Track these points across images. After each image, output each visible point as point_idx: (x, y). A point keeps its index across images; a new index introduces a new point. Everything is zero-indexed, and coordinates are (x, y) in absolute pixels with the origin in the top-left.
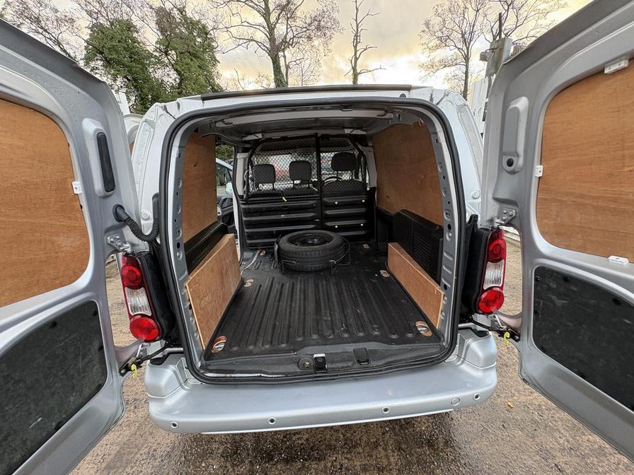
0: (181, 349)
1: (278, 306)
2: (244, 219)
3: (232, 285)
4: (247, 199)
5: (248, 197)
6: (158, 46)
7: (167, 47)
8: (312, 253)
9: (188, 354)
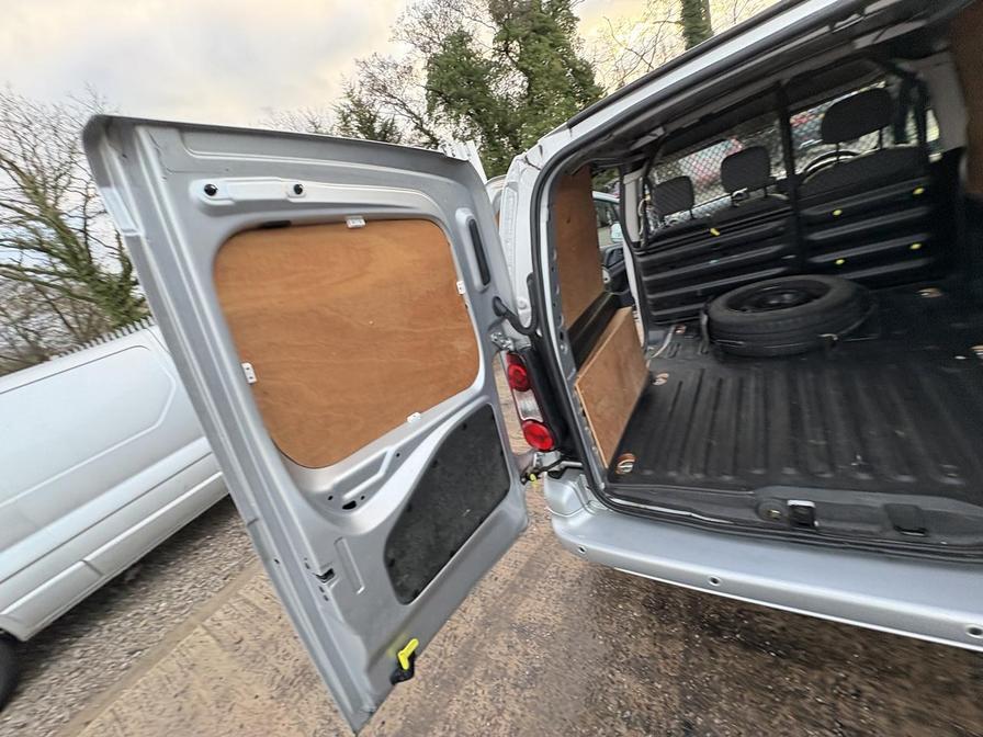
0: (579, 464)
1: (714, 417)
2: (645, 279)
3: (635, 383)
4: (647, 246)
5: (648, 242)
6: (496, 46)
7: (507, 40)
8: (780, 322)
9: (587, 470)
